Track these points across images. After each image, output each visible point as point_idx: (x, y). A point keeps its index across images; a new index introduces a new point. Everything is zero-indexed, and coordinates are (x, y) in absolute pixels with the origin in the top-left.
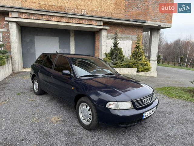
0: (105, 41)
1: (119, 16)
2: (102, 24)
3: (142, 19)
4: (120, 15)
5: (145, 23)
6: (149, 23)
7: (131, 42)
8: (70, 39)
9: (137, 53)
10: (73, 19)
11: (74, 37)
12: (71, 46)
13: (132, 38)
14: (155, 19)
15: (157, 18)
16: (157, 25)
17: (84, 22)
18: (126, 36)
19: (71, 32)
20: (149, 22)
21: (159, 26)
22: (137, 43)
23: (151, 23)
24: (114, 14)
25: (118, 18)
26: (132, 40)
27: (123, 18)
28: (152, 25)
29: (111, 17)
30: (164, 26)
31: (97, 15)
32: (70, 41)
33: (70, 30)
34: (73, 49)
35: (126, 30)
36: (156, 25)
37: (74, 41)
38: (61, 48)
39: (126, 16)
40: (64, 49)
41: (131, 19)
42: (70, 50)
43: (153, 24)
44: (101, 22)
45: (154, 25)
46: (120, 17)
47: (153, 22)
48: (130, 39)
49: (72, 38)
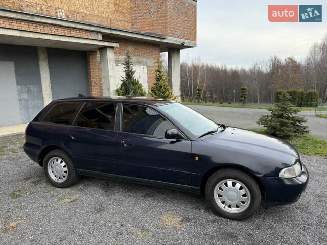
0: (113, 69)
1: (123, 25)
2: (100, 37)
3: (159, 32)
4: (123, 23)
5: (164, 39)
6: (170, 40)
7: (146, 70)
8: (39, 65)
9: (161, 87)
10: (44, 26)
11: (47, 61)
12: (42, 79)
13: (146, 63)
14: (176, 33)
15: (178, 33)
16: (180, 44)
17: (67, 32)
18: (138, 59)
19: (40, 52)
20: (169, 38)
21: (183, 45)
22: (158, 71)
23: (172, 40)
24: (115, 21)
25: (122, 28)
26: (148, 67)
27: (129, 29)
28: (173, 42)
29: (109, 25)
30: (188, 45)
31: (87, 21)
32: (39, 69)
33: (37, 47)
34: (48, 85)
35: (136, 49)
36: (178, 43)
37: (48, 68)
38: (21, 85)
39: (133, 27)
40: (28, 86)
41: (143, 32)
42: (41, 88)
43: (175, 41)
44: (97, 34)
45: (176, 43)
46: (125, 27)
47: (174, 39)
48: (144, 65)
49: (43, 62)
